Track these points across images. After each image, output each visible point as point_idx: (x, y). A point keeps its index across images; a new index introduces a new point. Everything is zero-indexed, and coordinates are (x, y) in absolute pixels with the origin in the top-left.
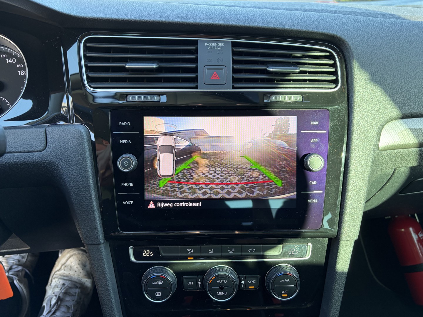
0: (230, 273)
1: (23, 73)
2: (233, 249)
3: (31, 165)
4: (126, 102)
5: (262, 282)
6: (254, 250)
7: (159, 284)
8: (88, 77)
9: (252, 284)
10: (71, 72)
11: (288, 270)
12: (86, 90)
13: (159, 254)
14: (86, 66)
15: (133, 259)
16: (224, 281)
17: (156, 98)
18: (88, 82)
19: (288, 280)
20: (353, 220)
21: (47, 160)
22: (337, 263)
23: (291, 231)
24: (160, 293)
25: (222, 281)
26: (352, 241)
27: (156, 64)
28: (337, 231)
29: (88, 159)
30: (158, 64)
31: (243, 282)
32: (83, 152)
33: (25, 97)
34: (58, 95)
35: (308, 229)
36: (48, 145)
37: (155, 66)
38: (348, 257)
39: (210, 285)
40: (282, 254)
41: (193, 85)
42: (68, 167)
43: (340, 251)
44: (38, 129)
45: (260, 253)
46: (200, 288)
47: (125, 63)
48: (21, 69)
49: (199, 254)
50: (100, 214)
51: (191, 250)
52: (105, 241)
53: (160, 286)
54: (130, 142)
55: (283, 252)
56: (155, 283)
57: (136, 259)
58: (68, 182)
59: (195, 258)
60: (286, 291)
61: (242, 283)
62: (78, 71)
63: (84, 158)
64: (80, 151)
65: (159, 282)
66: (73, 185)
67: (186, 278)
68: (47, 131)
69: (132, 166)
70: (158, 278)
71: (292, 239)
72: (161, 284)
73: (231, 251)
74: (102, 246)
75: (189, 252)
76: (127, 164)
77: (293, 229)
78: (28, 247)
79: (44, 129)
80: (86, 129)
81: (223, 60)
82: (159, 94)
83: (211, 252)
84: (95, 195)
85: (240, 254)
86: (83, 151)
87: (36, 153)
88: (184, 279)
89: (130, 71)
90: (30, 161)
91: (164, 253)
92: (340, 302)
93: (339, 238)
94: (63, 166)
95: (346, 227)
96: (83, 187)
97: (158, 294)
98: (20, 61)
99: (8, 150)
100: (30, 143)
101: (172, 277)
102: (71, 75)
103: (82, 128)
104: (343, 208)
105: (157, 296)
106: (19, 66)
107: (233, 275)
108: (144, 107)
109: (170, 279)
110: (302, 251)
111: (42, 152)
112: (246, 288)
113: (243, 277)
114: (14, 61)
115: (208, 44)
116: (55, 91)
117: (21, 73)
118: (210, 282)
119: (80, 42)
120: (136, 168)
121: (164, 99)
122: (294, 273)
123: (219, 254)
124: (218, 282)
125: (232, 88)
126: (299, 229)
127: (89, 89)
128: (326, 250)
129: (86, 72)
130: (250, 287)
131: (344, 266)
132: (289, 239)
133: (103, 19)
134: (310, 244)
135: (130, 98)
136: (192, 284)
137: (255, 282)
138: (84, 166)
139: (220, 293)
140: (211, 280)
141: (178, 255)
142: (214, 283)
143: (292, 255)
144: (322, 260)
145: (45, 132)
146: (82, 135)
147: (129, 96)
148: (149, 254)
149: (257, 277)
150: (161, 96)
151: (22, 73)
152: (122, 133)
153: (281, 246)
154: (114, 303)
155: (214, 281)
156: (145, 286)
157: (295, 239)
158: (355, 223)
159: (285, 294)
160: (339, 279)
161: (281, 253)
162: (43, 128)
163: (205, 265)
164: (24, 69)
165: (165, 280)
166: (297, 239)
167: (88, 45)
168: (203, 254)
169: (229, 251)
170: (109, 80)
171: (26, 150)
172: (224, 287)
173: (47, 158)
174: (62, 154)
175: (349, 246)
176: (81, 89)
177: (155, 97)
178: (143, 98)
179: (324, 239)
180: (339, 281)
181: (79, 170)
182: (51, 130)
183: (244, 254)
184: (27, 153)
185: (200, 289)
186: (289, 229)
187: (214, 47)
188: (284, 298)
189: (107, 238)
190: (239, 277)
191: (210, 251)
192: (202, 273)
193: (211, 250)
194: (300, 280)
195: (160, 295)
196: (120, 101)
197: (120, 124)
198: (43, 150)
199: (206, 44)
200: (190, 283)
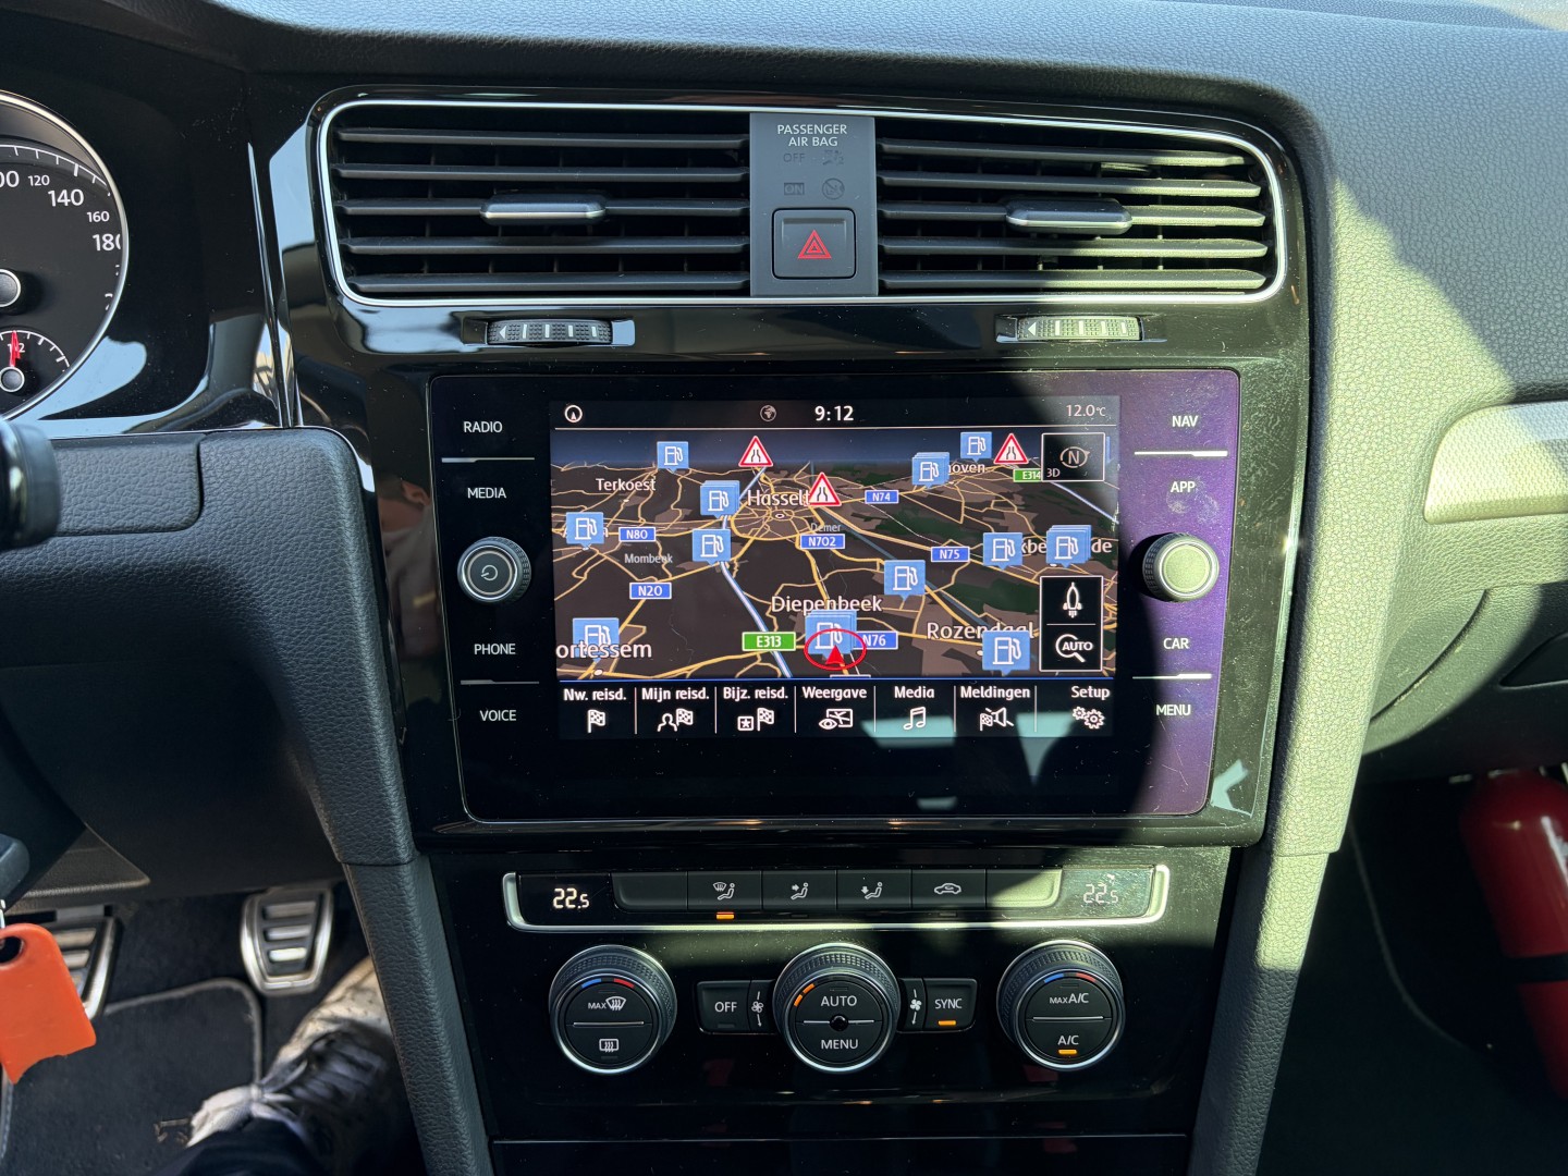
0: (868, 970)
1: (109, 242)
2: (880, 884)
3: (148, 578)
4: (485, 346)
5: (985, 1006)
6: (956, 889)
7: (612, 1007)
8: (345, 254)
9: (948, 1013)
10: (284, 242)
11: (1081, 963)
12: (342, 305)
13: (613, 899)
14: (340, 215)
15: (516, 919)
16: (846, 999)
17: (595, 331)
18: (346, 274)
19: (1081, 996)
20: (1323, 779)
21: (203, 561)
22: (1262, 936)
23: (1094, 821)
24: (615, 1043)
25: (840, 999)
26: (1317, 856)
27: (595, 206)
28: (1263, 821)
29: (351, 557)
30: (603, 206)
31: (916, 1005)
32: (334, 532)
33: (119, 333)
34: (241, 322)
35: (1157, 813)
36: (206, 504)
37: (592, 212)
38: (1302, 914)
39: (798, 1014)
40: (1059, 904)
41: (734, 282)
42: (278, 587)
43: (1274, 893)
44: (171, 449)
45: (979, 901)
46: (760, 1024)
47: (481, 201)
48: (101, 228)
49: (756, 903)
50: (397, 756)
51: (728, 887)
52: (418, 854)
53: (615, 1015)
54: (502, 493)
55: (1065, 896)
56: (598, 1005)
57: (528, 918)
58: (279, 639)
59: (742, 917)
60: (1071, 1039)
61: (912, 1007)
62: (309, 236)
63: (338, 553)
64: (322, 526)
65: (610, 1001)
66: (300, 649)
67: (710, 989)
68: (203, 456)
69: (513, 582)
70: (609, 987)
71: (1098, 850)
72: (620, 1008)
73: (871, 890)
74: (406, 872)
75: (720, 893)
76: (492, 573)
77: (1100, 812)
78: (140, 879)
79: (191, 448)
80: (343, 445)
81: (842, 188)
82: (607, 317)
83: (800, 893)
84: (379, 688)
85: (906, 901)
86: (333, 527)
87: (166, 534)
88: (704, 993)
89: (500, 232)
90: (143, 565)
91: (628, 896)
92: (1270, 1079)
93: (1272, 846)
94: (263, 582)
95: (1298, 807)
96: (334, 659)
97: (609, 1046)
98: (97, 198)
99: (63, 526)
100: (141, 499)
101: (657, 985)
102: (284, 252)
103: (327, 445)
104: (1288, 735)
105: (606, 1050)
106: (95, 217)
107: (880, 978)
108: (552, 363)
109: (650, 990)
110: (1133, 893)
111: (187, 531)
112: (927, 1026)
113: (915, 985)
114: (77, 197)
115: (788, 130)
116: (227, 309)
117: (102, 242)
118: (796, 1004)
119: (316, 123)
120: (525, 587)
121: (624, 334)
122: (1101, 971)
123: (831, 902)
124: (825, 1001)
125: (876, 289)
126: (1124, 814)
127: (352, 301)
128: (1222, 889)
129: (339, 237)
130: (940, 1023)
131: (1287, 949)
132: (1088, 850)
133: (399, 37)
134: (1163, 869)
135: (502, 332)
136: (729, 1009)
137: (959, 1004)
138: (337, 580)
139: (831, 1044)
140: (800, 997)
141: (682, 903)
142: (811, 1006)
143: (1097, 910)
144: (1206, 925)
145: (194, 457)
146: (329, 469)
147: (497, 323)
148: (576, 902)
149: (967, 986)
150: (614, 324)
151: (106, 242)
152: (472, 460)
153: (1057, 873)
154: (451, 1075)
155: (812, 999)
156: (562, 1015)
157: (1107, 850)
158: (1331, 792)
159: (1071, 1047)
160: (1270, 993)
161: (1057, 901)
162: (187, 442)
163: (778, 942)
164: (113, 227)
165: (635, 995)
166: (1117, 850)
167: (345, 136)
168: (770, 903)
169: (865, 890)
170: (426, 268)
171: (128, 523)
172: (847, 1019)
173: (206, 553)
174: (255, 539)
175: (1309, 875)
176: (322, 302)
177: (594, 329)
178: (547, 331)
179: (1216, 849)
180: (1269, 1000)
181: (321, 596)
182: (219, 451)
183: (918, 901)
184: (133, 536)
185: (759, 1030)
186: (1087, 812)
187: (810, 137)
188: (1067, 1059)
189: (424, 842)
190: (902, 985)
191: (794, 892)
192: (765, 969)
193: (801, 887)
194: (1125, 998)
195: (615, 1047)
196: (465, 342)
197: (467, 426)
198: (187, 525)
199: (780, 128)
200: (725, 1006)
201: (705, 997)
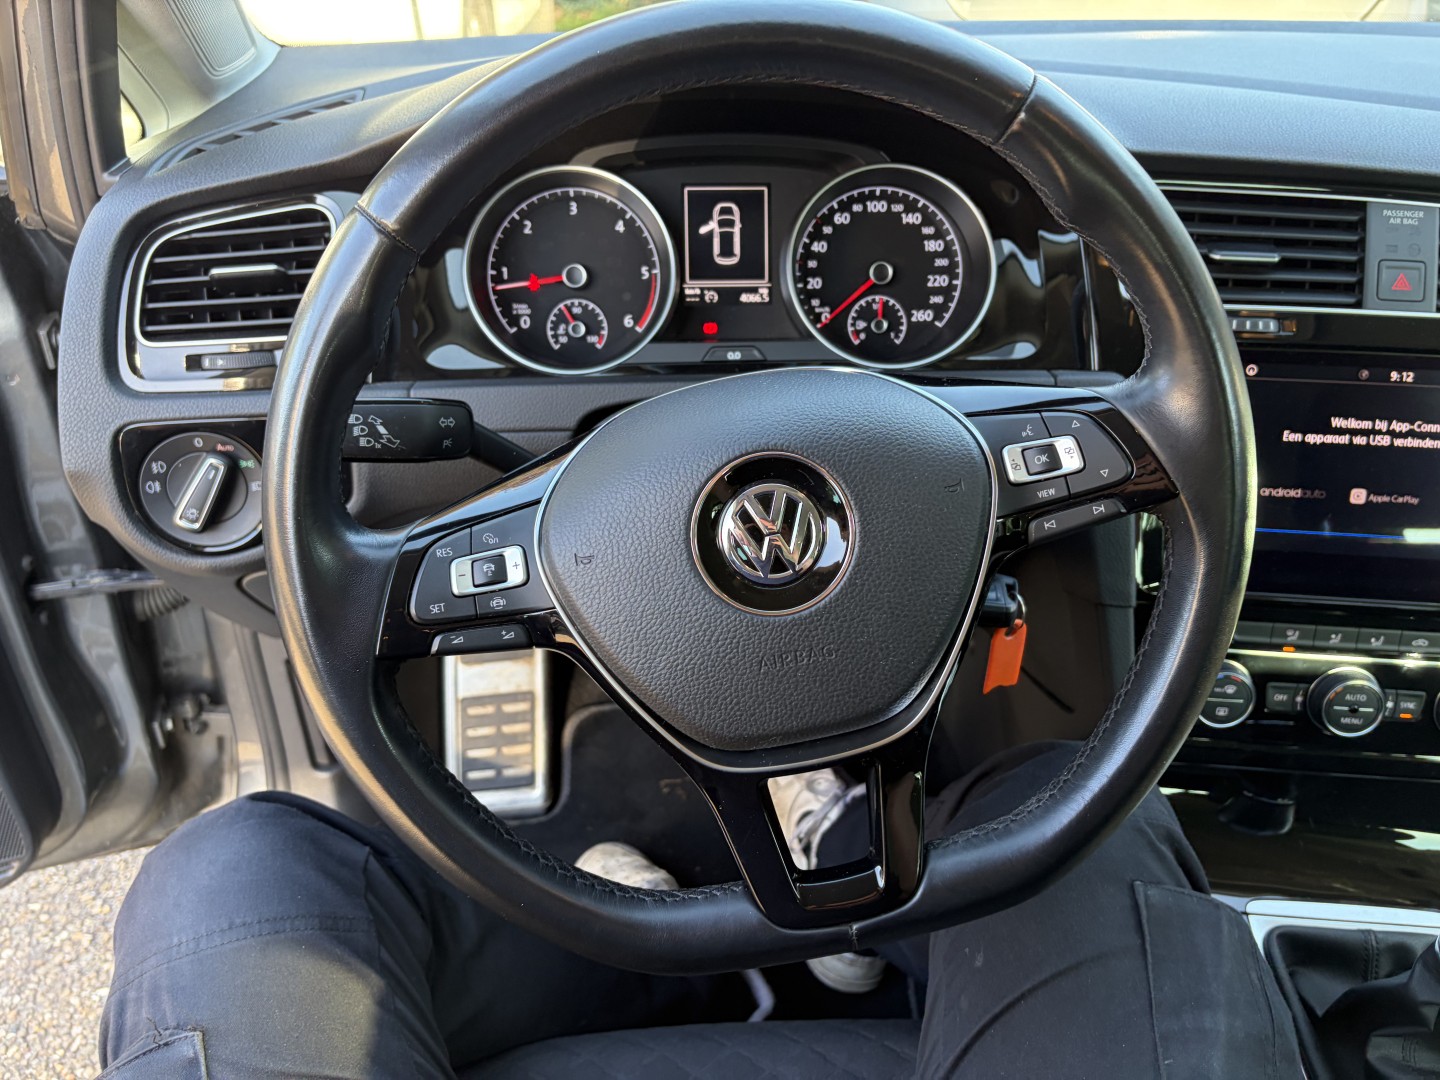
5: (1428, 709)
6: (1424, 644)
7: (1228, 691)
9: (1407, 711)
24: (1226, 711)
25: (1357, 697)
31: (1390, 704)
39: (1331, 703)
41: (1355, 300)
46: (1300, 708)
48: (929, 237)
51: (1295, 633)
53: (1228, 696)
56: (1219, 690)
59: (1300, 648)
61: (1388, 705)
65: (1226, 688)
67: (1275, 687)
70: (1227, 680)
72: (1232, 691)
73: (1377, 639)
75: (1290, 636)
81: (1419, 250)
82: (1280, 318)
83: (1335, 640)
85: (1392, 648)
88: (1267, 689)
97: (1222, 712)
105: (1220, 714)
106: (928, 231)
107: (1373, 687)
112: (1394, 716)
113: (1392, 694)
115: (1389, 213)
118: (1331, 698)
123: (1352, 645)
124: (1348, 697)
125: (1434, 308)
130: (1402, 715)
136: (1283, 699)
137: (1414, 706)
139: (1347, 721)
140: (1334, 695)
141: (1266, 640)
149: (1420, 697)
151: (931, 246)
155: (1340, 697)
165: (1241, 686)
168: (1318, 643)
169: (1373, 640)
172: (1359, 708)
178: (1248, 325)
183: (1402, 648)
185: (1300, 712)
187: (1402, 218)
190: (1383, 692)
191: (1333, 638)
192: (1306, 678)
193: (1337, 636)
195: (1225, 713)
199: (1385, 212)
200: (1280, 697)
201: (1270, 691)
